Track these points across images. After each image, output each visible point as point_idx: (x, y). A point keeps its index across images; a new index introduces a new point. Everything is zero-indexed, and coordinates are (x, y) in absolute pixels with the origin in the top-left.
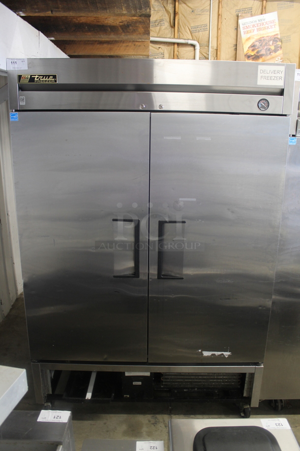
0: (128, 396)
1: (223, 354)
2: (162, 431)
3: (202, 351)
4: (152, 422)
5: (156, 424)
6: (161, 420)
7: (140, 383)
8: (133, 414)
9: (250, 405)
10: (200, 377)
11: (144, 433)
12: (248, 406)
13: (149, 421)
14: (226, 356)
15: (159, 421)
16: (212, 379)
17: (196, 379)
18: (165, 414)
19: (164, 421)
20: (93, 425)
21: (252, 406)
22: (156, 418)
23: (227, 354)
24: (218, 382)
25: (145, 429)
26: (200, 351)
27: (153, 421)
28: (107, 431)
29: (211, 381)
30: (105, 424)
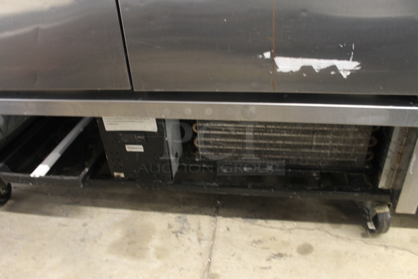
0: (122, 175)
1: (334, 68)
2: (189, 249)
3: (273, 56)
4: (173, 230)
5: (181, 233)
6: (194, 226)
7: (139, 148)
8: (144, 210)
9: (394, 207)
10: (278, 142)
11: (152, 251)
12: (387, 210)
13: (170, 226)
14: (345, 75)
15: (189, 229)
16: (306, 147)
17: (271, 145)
18: (206, 214)
19: (199, 228)
20: (64, 225)
21: (399, 210)
22: (185, 220)
23: (346, 67)
24: (319, 154)
25: (155, 242)
26: (267, 55)
27: (177, 226)
28: (83, 240)
29: (304, 153)
30: (85, 225)
